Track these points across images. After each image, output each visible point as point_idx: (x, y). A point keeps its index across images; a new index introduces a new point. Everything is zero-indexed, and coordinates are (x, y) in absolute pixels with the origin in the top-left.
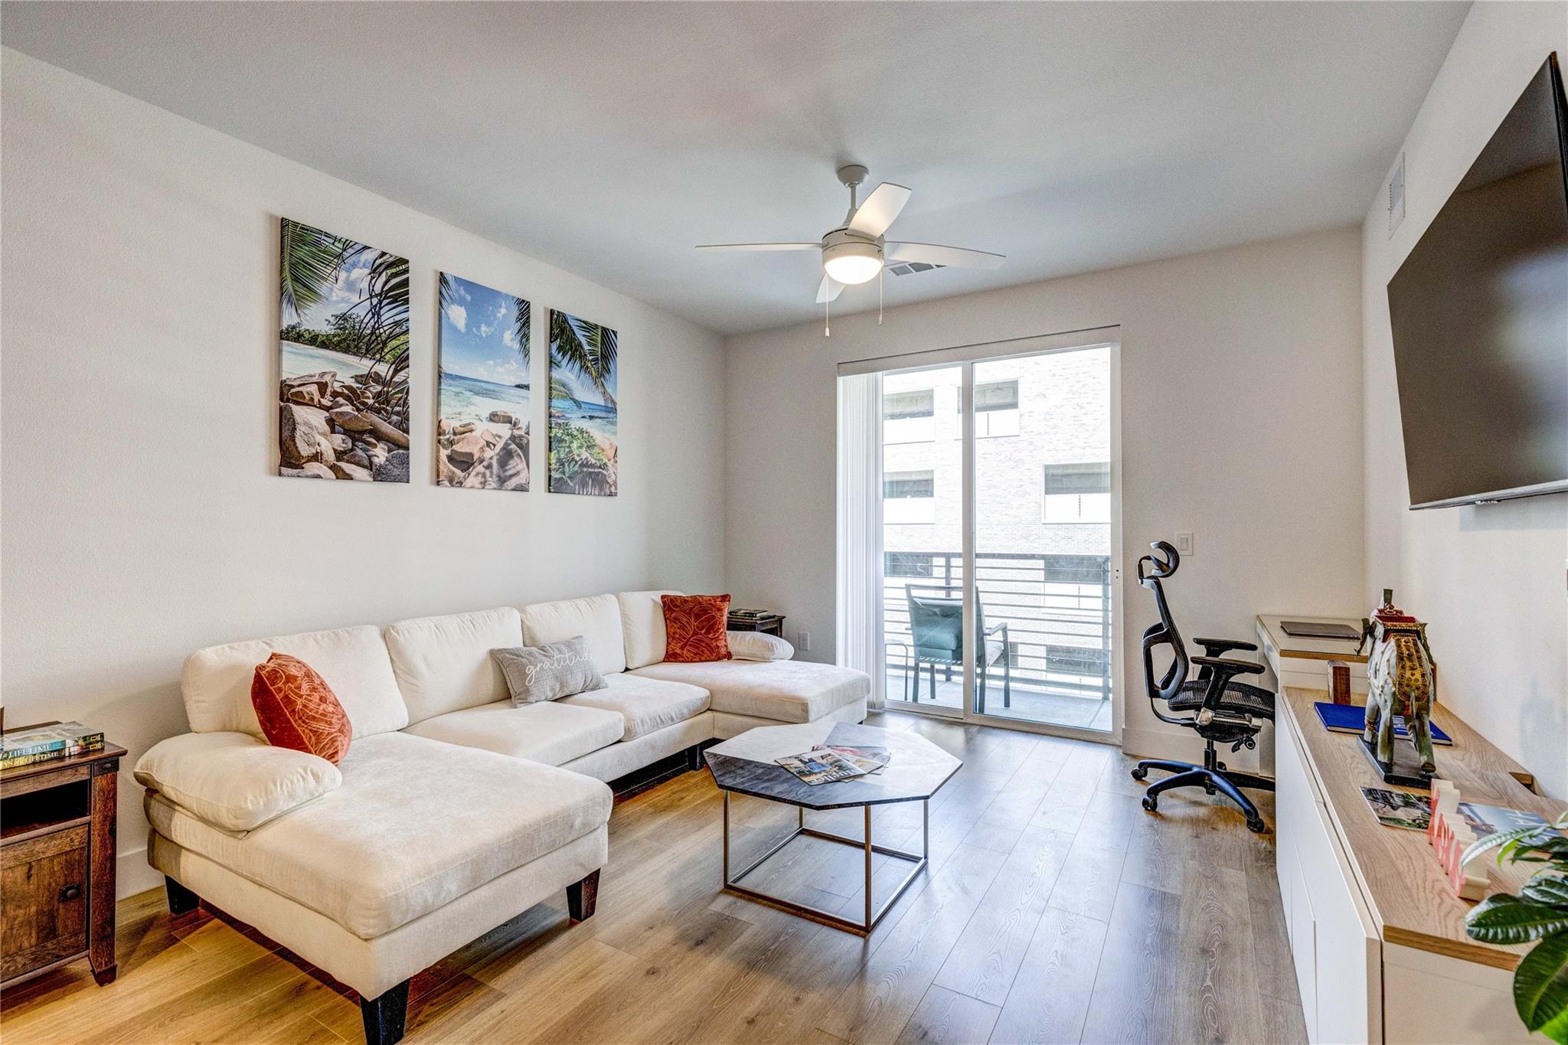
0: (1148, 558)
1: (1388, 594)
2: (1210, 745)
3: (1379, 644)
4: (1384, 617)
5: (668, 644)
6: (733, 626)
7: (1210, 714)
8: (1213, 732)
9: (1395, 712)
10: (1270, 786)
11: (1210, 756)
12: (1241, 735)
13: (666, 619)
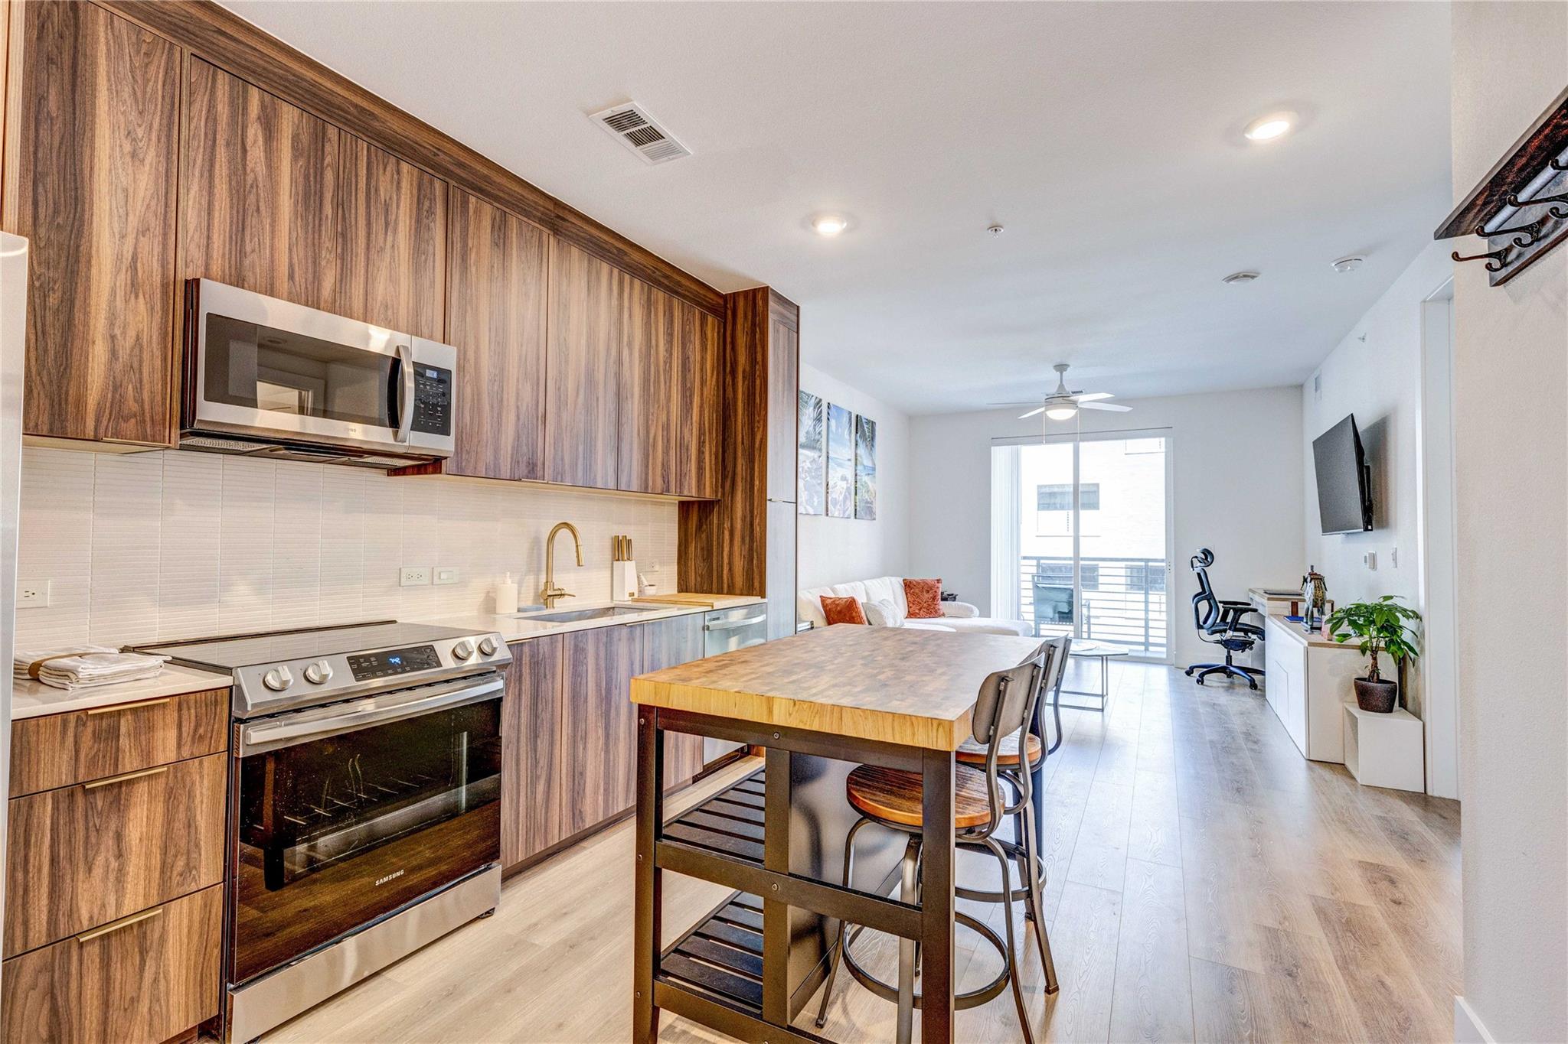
0: (1196, 557)
1: (1312, 567)
2: (1229, 652)
3: (1309, 584)
4: (1310, 574)
5: (909, 607)
6: (944, 599)
7: (1231, 633)
8: (1228, 644)
9: (1314, 606)
10: (1262, 673)
11: (1229, 659)
12: (1244, 645)
13: (907, 594)
